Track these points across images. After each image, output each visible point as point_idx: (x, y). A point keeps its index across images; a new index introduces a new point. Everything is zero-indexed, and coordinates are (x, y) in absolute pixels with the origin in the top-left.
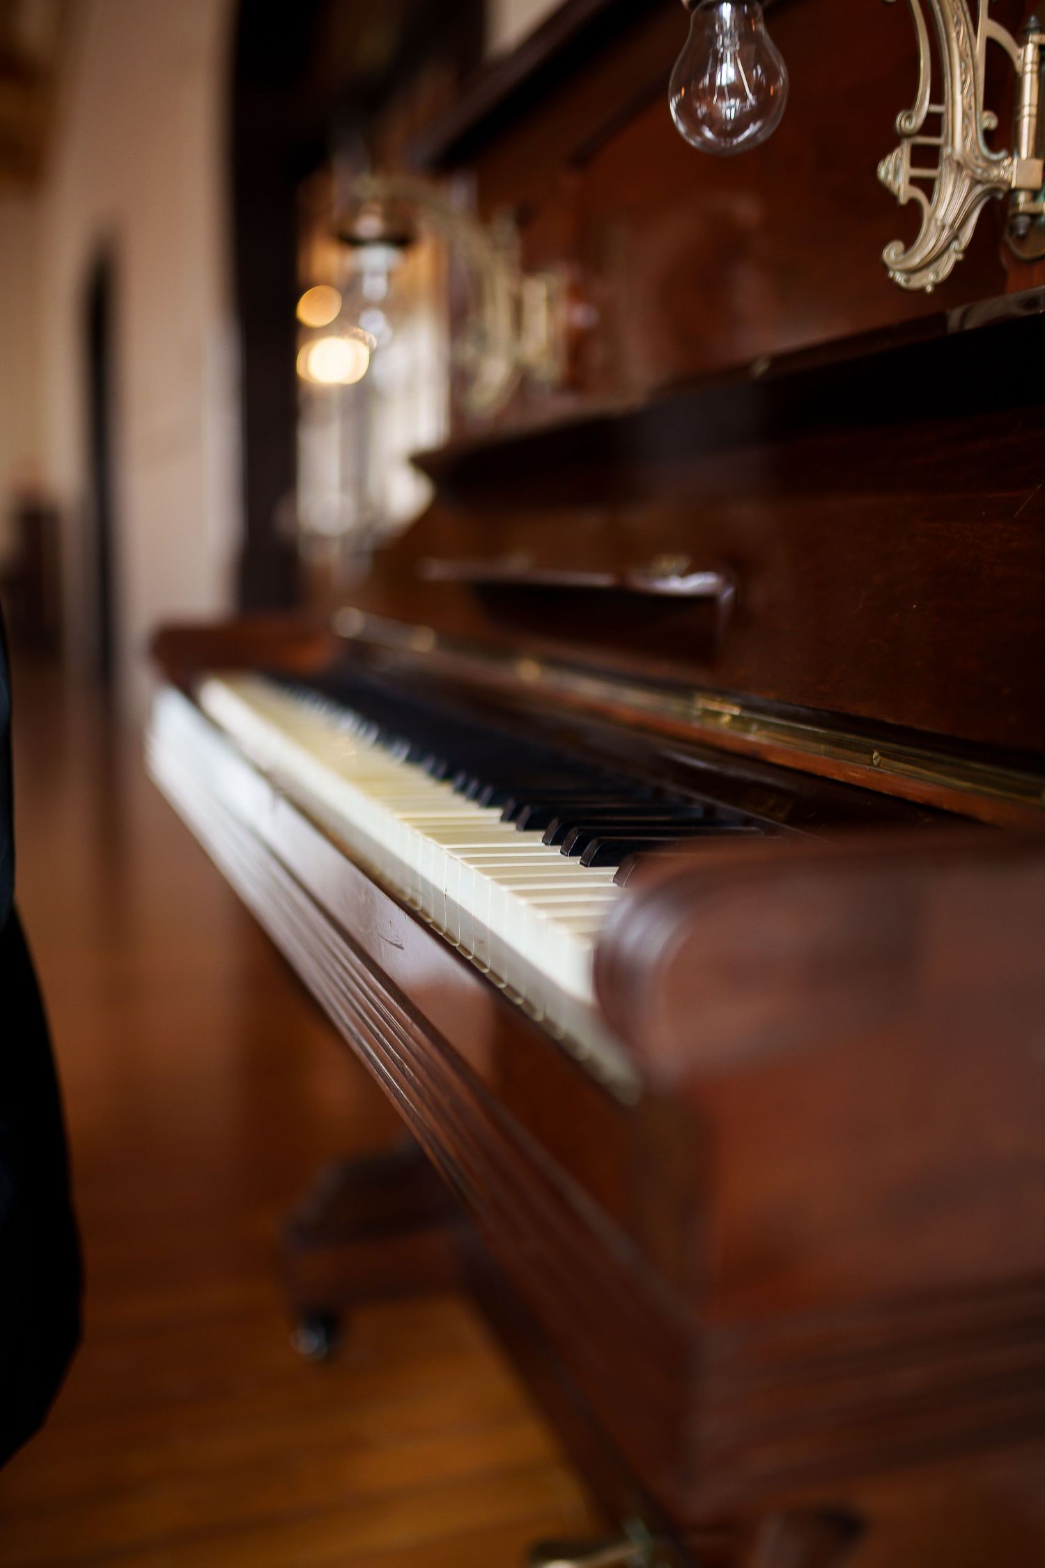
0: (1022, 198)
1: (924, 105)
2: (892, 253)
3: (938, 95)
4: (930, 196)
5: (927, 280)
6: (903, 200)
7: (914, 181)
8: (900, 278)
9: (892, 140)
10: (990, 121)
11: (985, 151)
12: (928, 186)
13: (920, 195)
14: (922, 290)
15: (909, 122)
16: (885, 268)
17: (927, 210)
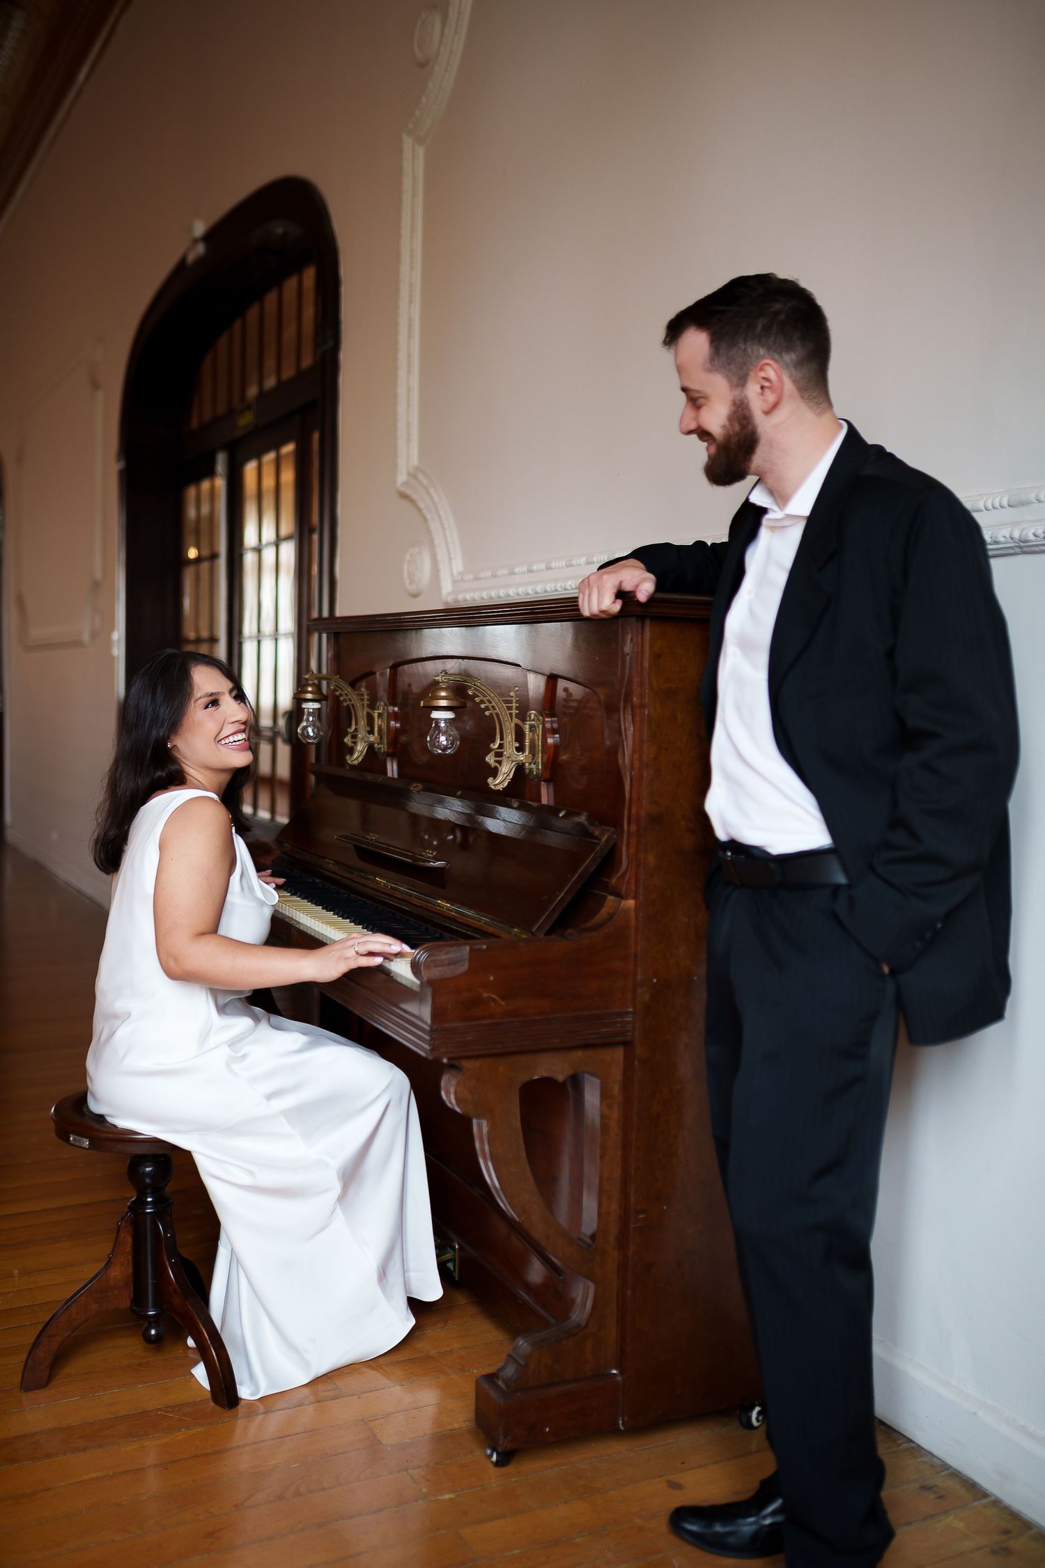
0: (527, 765)
1: (498, 742)
2: (490, 780)
3: (502, 739)
4: (500, 765)
5: (500, 787)
6: (493, 767)
7: (496, 761)
8: (493, 787)
9: (490, 750)
10: (517, 745)
11: (516, 753)
12: (500, 763)
13: (497, 765)
14: (499, 790)
15: (495, 746)
16: (488, 785)
17: (500, 768)
